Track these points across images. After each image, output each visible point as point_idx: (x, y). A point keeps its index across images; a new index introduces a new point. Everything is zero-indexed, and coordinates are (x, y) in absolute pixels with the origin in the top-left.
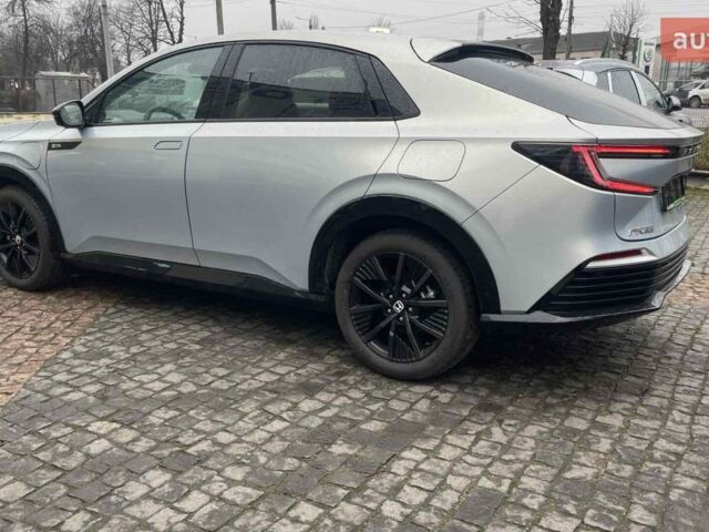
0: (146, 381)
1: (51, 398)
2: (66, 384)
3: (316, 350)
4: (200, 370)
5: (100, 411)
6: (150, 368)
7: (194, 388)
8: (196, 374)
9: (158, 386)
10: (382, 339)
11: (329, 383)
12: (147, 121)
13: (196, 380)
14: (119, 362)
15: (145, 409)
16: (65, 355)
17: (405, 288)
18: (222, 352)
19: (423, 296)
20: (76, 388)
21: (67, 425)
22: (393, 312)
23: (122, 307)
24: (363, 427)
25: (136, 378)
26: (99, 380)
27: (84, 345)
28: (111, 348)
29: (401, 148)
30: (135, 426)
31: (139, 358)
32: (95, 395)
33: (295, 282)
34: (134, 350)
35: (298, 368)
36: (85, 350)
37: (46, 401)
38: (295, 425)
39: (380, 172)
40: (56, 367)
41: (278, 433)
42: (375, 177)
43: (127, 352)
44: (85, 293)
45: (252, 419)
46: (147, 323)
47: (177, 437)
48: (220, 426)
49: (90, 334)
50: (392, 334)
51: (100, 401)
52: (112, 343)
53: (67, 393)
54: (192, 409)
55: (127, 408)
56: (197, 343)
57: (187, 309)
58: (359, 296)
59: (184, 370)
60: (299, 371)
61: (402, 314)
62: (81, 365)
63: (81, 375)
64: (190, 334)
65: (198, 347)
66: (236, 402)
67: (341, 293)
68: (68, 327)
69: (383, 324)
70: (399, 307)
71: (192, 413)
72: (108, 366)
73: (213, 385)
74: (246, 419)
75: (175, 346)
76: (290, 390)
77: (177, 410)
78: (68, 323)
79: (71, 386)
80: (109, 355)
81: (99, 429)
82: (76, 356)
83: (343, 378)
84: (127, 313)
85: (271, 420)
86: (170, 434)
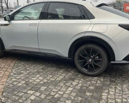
0: (35, 79)
1: (14, 85)
2: (16, 81)
3: (68, 70)
4: (46, 76)
5: (28, 88)
6: (34, 76)
7: (47, 81)
8: (45, 77)
9: (38, 81)
10: (86, 67)
11: (76, 78)
12: (23, 19)
13: (46, 79)
14: (26, 75)
15: (39, 87)
16: (12, 74)
17: (92, 56)
18: (48, 71)
19: (96, 58)
20: (19, 82)
21: (22, 92)
22: (89, 61)
23: (19, 61)
24: (90, 88)
25: (32, 79)
26: (23, 80)
27: (15, 71)
28: (22, 72)
29: (92, 25)
30: (38, 91)
31: (30, 74)
32: (24, 84)
33: (65, 55)
34: (28, 72)
35: (67, 74)
36: (16, 72)
37: (13, 86)
38: (74, 88)
39: (88, 31)
40: (11, 77)
41: (72, 91)
42: (86, 32)
43: (26, 72)
44: (9, 58)
45: (64, 87)
46: (27, 65)
47: (50, 94)
48: (58, 90)
49: (15, 68)
50: (88, 66)
51: (27, 85)
52: (21, 70)
53: (18, 84)
54: (49, 86)
55: (34, 87)
56: (41, 69)
57: (34, 61)
58: (80, 58)
59: (42, 76)
60: (68, 75)
61: (91, 62)
62: (17, 76)
63: (19, 79)
64: (38, 67)
65: (42, 70)
66: (58, 84)
67: (76, 57)
68: (9, 67)
69: (86, 64)
70: (90, 60)
71: (50, 87)
72: (24, 76)
73: (51, 80)
74: (63, 88)
75: (37, 70)
76: (68, 80)
77: (46, 86)
78: (8, 66)
79: (18, 82)
80: (22, 73)
81: (30, 93)
82: (15, 74)
83: (78, 76)
84: (21, 63)
85: (69, 88)
86: (48, 93)
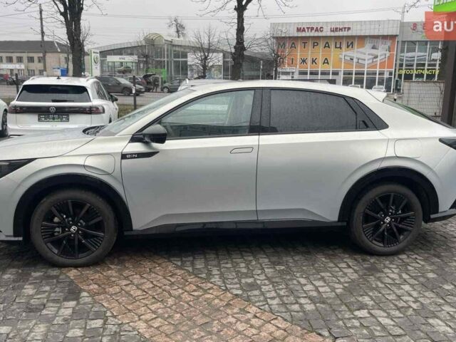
13: (330, 281)
22: (384, 223)
39: (387, 156)
42: (384, 158)
50: (386, 234)
51: (326, 305)
61: (390, 223)
69: (380, 230)
70: (388, 220)
72: (276, 289)
80: (257, 284)
